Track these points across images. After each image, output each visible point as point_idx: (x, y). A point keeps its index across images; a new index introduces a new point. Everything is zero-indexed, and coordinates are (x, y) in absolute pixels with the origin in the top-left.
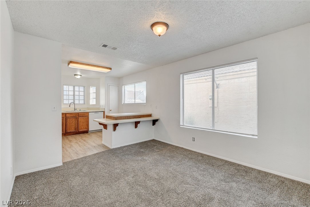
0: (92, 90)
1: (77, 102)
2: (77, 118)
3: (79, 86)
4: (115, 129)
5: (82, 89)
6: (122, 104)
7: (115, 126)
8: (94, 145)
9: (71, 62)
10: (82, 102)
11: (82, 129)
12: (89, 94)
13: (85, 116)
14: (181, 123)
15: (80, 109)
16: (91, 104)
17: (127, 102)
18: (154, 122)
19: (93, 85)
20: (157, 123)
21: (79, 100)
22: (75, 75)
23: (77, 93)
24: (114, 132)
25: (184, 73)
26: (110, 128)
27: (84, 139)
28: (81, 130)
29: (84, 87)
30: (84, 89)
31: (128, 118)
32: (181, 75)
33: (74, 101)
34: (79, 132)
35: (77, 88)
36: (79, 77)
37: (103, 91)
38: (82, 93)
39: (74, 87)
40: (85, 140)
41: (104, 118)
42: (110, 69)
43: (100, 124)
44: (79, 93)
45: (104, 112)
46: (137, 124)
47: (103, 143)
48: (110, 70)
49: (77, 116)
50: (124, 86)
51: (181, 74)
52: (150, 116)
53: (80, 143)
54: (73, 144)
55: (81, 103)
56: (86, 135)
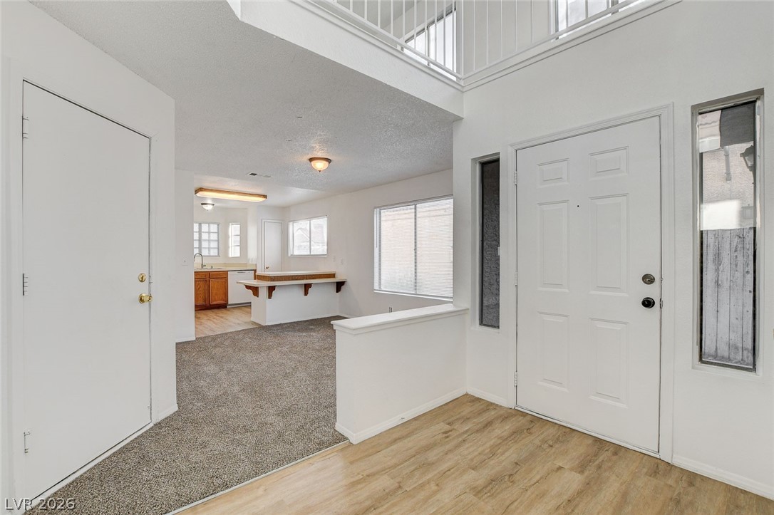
0: (234, 230)
1: (205, 253)
2: (208, 282)
3: (209, 223)
4: (270, 296)
5: (214, 228)
6: (289, 255)
7: (271, 289)
8: (238, 322)
9: (201, 189)
10: (214, 252)
11: (215, 300)
12: (227, 237)
13: (222, 276)
14: (376, 287)
15: (213, 265)
16: (230, 256)
17: (296, 253)
18: (339, 286)
19: (235, 222)
20: (343, 288)
21: (209, 249)
22: (202, 204)
23: (205, 236)
24: (268, 300)
25: (381, 207)
26: (263, 293)
27: (221, 315)
28: (215, 303)
29: (218, 225)
30: (218, 228)
31: (293, 280)
32: (377, 211)
33: (200, 251)
34: (211, 305)
35: (205, 227)
36: (209, 208)
37: (252, 232)
38: (214, 237)
39: (200, 224)
40: (222, 317)
41: (255, 279)
42: (265, 196)
43: (248, 287)
44: (209, 237)
45: (255, 271)
46: (307, 287)
47: (253, 319)
48: (264, 199)
49: (207, 276)
50: (291, 223)
51: (375, 208)
52: (333, 276)
53: (215, 320)
54: (203, 321)
55: (212, 254)
56: (224, 311)
